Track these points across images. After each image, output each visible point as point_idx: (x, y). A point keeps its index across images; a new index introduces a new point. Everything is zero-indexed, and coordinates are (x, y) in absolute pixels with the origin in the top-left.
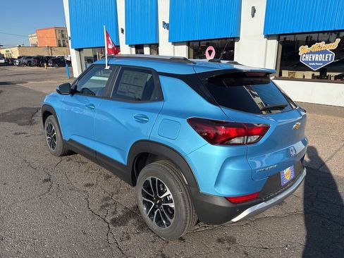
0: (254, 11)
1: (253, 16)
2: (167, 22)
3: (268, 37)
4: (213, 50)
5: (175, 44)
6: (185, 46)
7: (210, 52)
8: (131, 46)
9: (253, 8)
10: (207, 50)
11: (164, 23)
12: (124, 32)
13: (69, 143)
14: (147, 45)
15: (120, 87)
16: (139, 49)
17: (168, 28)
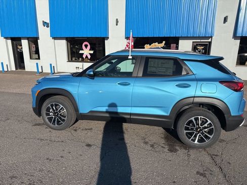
0: (117, 21)
1: (117, 25)
2: (48, 21)
3: (127, 38)
5: (55, 38)
6: (65, 41)
7: (86, 46)
8: (6, 38)
9: (117, 19)
10: (84, 44)
11: (44, 22)
13: (89, 114)
14: (24, 38)
15: (149, 70)
16: (16, 41)
17: (48, 27)
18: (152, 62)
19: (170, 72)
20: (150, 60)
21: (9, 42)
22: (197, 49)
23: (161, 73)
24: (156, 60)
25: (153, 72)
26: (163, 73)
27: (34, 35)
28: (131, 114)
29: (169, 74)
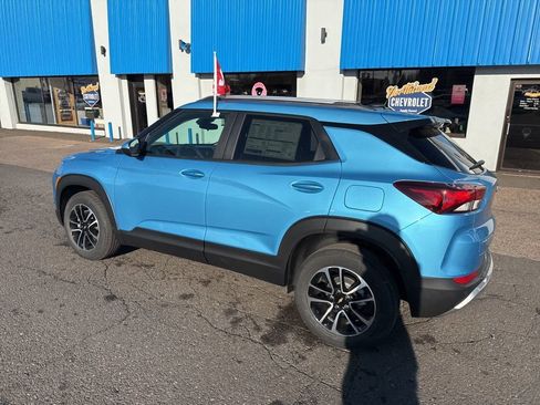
0: (324, 35)
1: (323, 42)
2: (188, 40)
3: (345, 72)
4: (264, 88)
5: (201, 75)
8: (120, 76)
9: (324, 30)
10: (254, 88)
11: (182, 43)
12: (108, 53)
13: (134, 234)
14: (149, 76)
15: (249, 144)
16: (135, 81)
17: (188, 51)
18: (257, 127)
19: (292, 151)
20: (254, 121)
21: (125, 82)
22: (525, 98)
23: (271, 154)
24: (268, 123)
25: (256, 151)
26: (275, 155)
27: (163, 71)
28: (204, 243)
29: (286, 156)
